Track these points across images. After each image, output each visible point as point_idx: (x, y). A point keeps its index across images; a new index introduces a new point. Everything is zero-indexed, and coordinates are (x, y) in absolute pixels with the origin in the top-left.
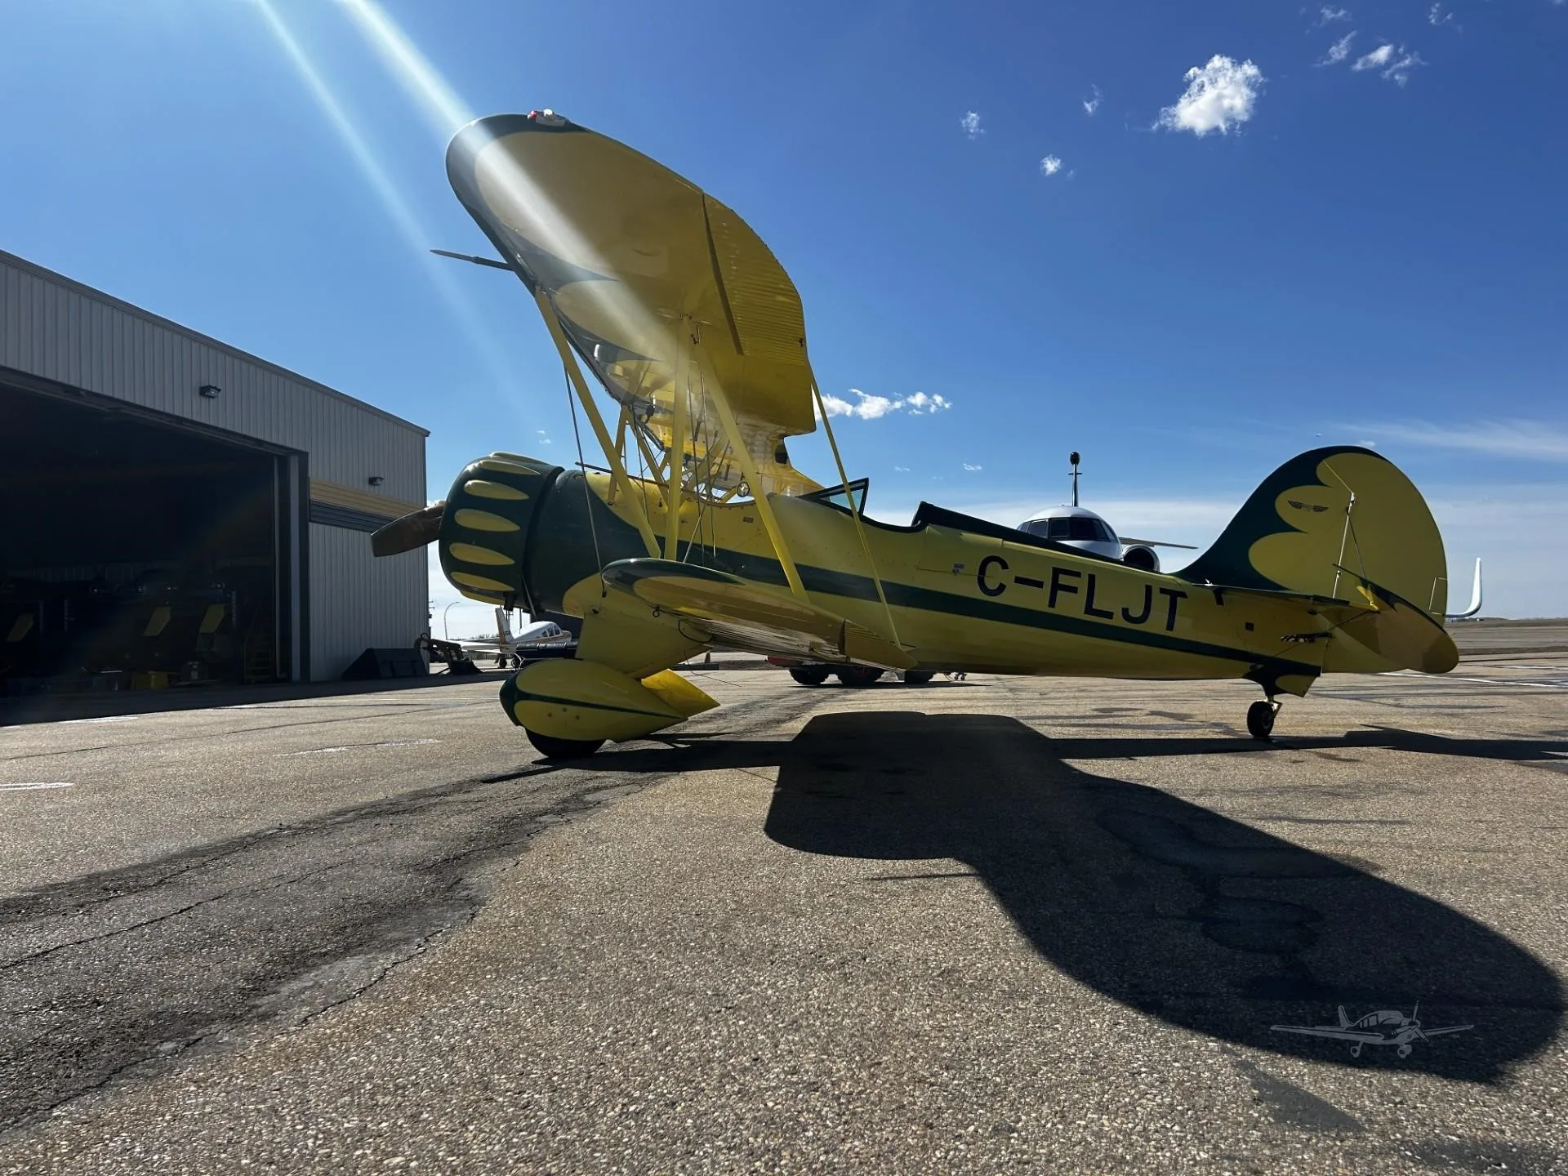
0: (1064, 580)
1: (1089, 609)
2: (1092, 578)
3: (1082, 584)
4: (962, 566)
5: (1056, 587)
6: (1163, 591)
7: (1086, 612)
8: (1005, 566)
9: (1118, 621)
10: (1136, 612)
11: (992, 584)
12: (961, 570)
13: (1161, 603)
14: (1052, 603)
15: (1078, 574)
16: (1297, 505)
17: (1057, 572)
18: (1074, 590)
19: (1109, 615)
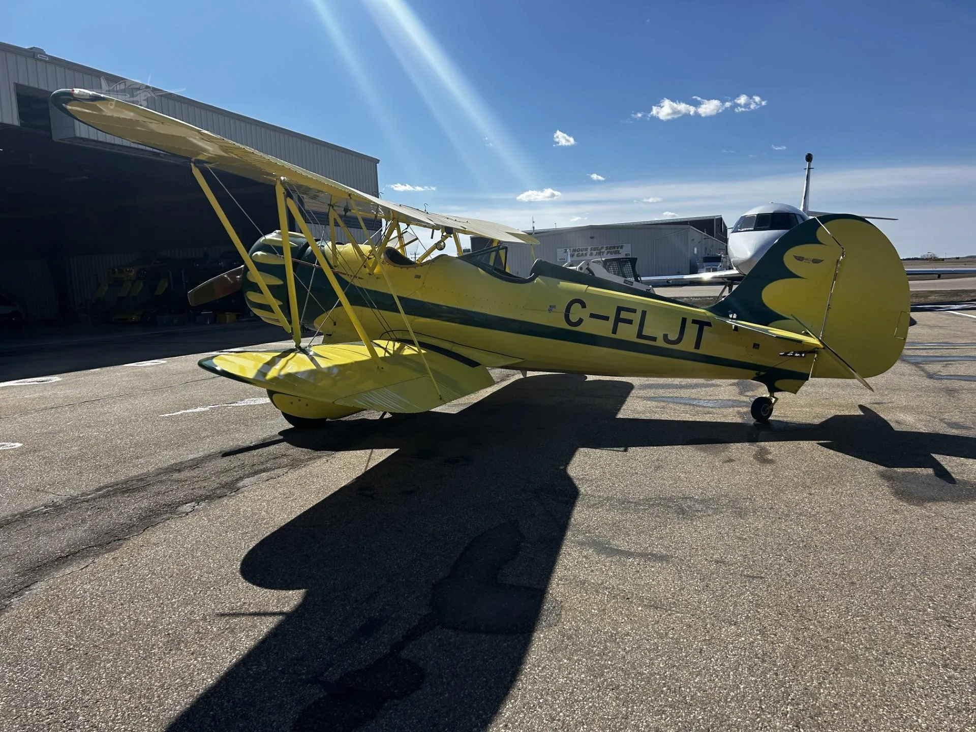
0: (624, 315)
1: (640, 335)
2: (644, 313)
3: (636, 318)
4: (554, 307)
5: (618, 320)
6: (694, 322)
7: (638, 337)
8: (584, 306)
9: (660, 343)
10: (673, 337)
11: (574, 318)
12: (553, 310)
13: (692, 331)
14: (614, 332)
15: (634, 311)
16: (800, 259)
17: (620, 309)
18: (630, 322)
19: (654, 339)
